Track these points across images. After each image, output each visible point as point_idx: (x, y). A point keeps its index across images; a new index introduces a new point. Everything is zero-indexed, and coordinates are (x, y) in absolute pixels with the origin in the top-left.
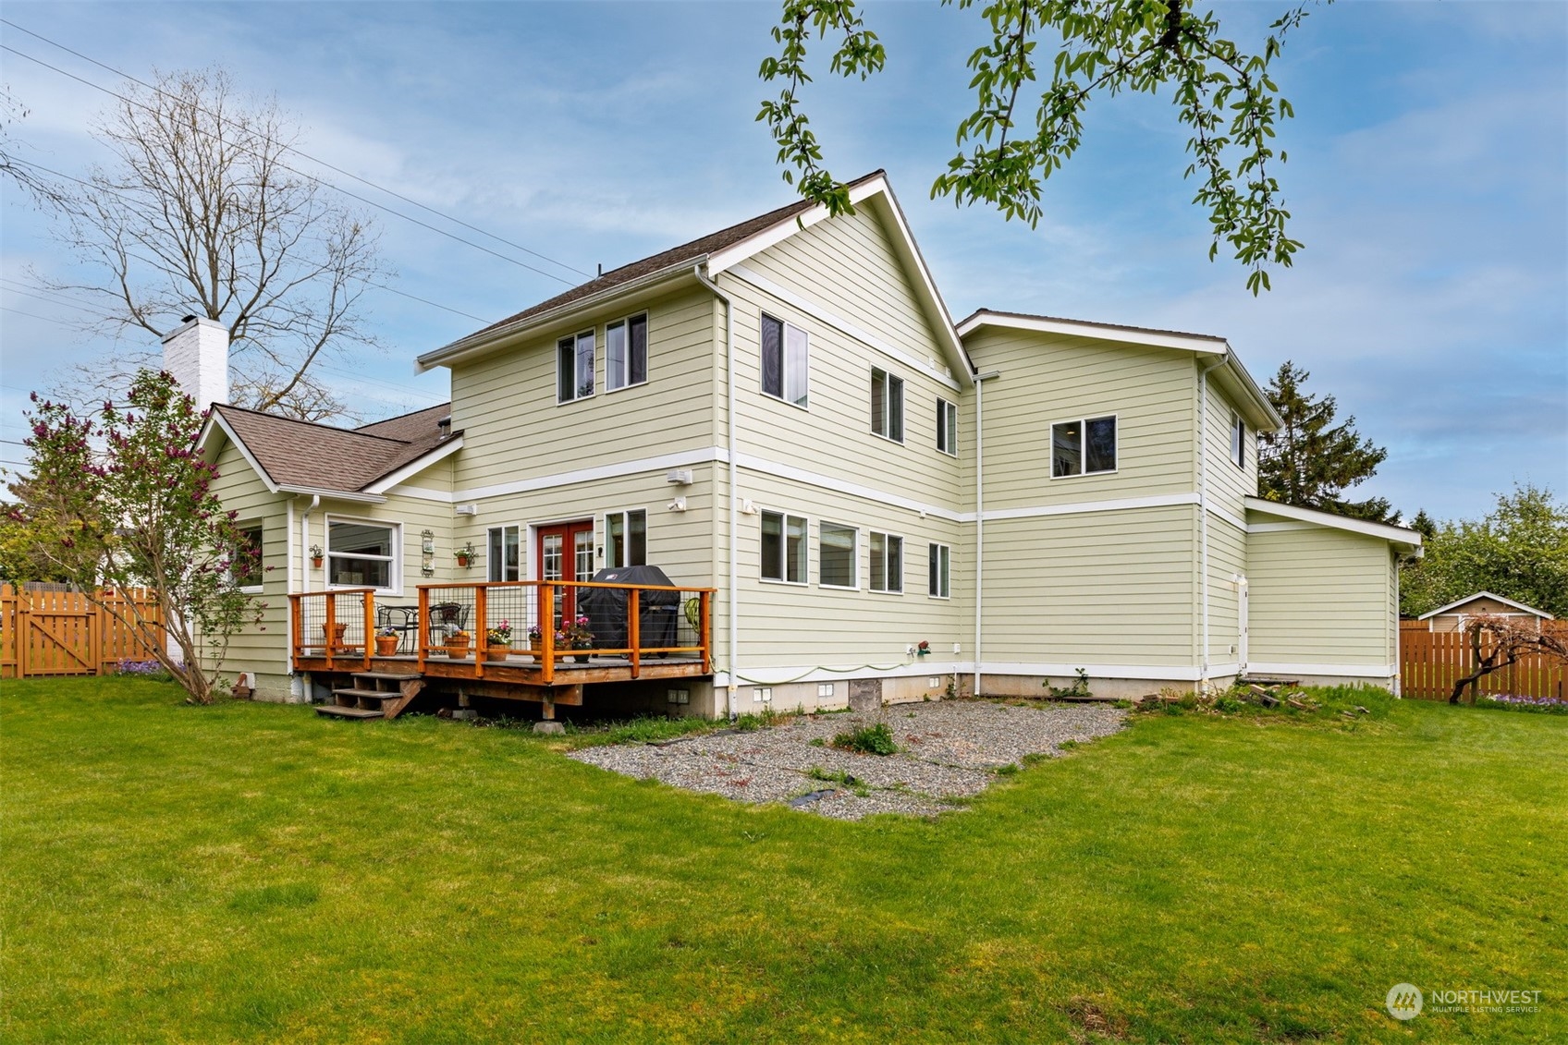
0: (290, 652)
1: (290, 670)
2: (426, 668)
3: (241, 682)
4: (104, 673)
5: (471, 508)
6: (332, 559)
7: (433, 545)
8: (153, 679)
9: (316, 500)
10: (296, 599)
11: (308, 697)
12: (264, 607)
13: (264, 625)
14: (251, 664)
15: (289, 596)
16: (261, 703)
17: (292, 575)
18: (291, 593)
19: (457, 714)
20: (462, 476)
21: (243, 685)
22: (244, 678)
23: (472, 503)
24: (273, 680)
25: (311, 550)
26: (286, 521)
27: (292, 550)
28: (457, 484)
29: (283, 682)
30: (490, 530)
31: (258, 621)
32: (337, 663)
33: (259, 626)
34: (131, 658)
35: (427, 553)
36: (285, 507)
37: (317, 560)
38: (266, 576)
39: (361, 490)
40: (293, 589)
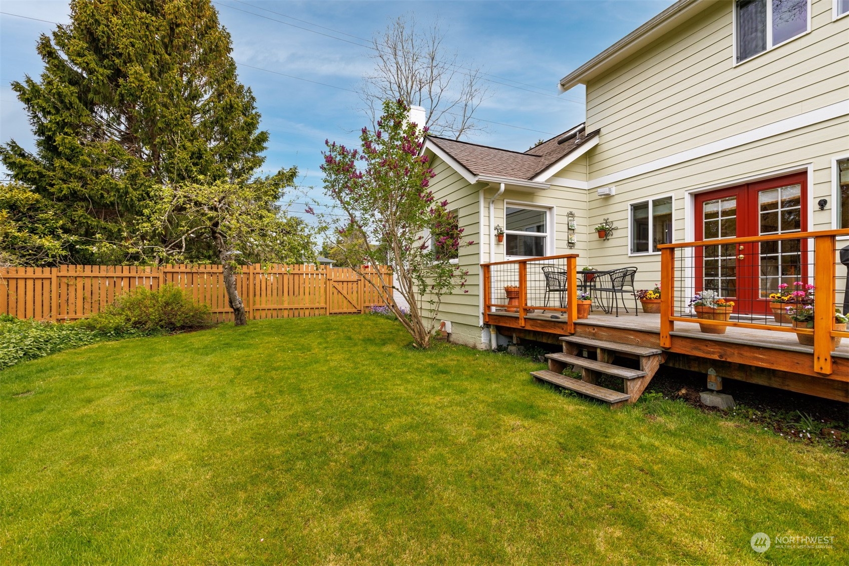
0: (481, 309)
1: (481, 323)
2: (672, 343)
3: (442, 328)
4: (365, 312)
5: (610, 189)
6: (508, 236)
7: (575, 223)
8: (387, 318)
9: (503, 187)
10: (486, 267)
11: (494, 346)
12: (466, 274)
13: (467, 288)
14: (449, 315)
15: (481, 265)
16: (456, 344)
17: (483, 248)
18: (482, 263)
19: (707, 398)
20: (596, 167)
21: (443, 330)
22: (443, 325)
23: (610, 186)
24: (465, 328)
25: (496, 229)
26: (479, 207)
27: (483, 230)
28: (590, 174)
29: (475, 332)
30: (631, 205)
31: (463, 285)
32: (531, 322)
33: (464, 289)
34: (376, 304)
35: (571, 229)
36: (478, 197)
37: (499, 236)
38: (461, 252)
39: (532, 178)
40: (484, 260)
